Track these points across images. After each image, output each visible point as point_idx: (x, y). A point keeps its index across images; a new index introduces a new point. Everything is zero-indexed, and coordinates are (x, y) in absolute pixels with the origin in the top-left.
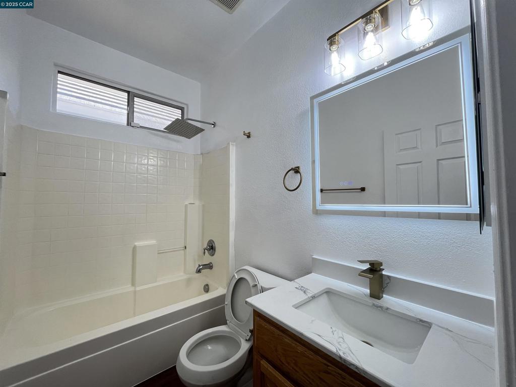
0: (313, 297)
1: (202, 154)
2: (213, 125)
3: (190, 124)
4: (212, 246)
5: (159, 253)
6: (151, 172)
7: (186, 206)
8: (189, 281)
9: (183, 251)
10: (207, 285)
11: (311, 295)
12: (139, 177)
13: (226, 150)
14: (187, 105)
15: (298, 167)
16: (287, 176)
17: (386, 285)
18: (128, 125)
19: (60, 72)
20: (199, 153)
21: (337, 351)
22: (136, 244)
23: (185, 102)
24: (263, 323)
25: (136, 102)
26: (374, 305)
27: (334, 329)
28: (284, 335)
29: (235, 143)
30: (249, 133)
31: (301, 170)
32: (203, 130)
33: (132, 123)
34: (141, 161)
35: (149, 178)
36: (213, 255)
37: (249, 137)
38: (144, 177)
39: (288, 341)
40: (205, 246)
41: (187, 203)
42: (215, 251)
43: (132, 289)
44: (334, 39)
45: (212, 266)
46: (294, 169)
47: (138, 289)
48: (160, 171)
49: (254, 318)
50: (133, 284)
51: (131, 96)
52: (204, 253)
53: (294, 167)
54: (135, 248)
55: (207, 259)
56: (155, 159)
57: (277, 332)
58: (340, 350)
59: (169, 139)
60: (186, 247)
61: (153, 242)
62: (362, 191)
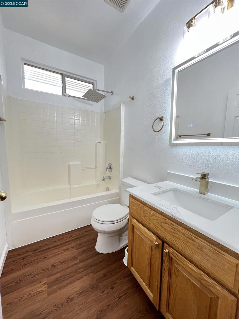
0: (164, 192)
1: (105, 112)
2: (112, 93)
3: (98, 93)
4: (111, 167)
5: (82, 169)
6: (76, 123)
7: (96, 143)
8: (98, 185)
9: (95, 169)
10: (108, 188)
11: (163, 190)
12: (70, 126)
13: (119, 109)
14: (96, 81)
15: (162, 117)
16: (155, 123)
17: (210, 187)
18: (63, 95)
19: (25, 64)
20: (104, 112)
21: (171, 212)
22: (70, 163)
23: (95, 79)
24: (134, 201)
25: (67, 80)
26: (200, 197)
27: (172, 204)
28: (145, 206)
29: (124, 104)
30: (133, 97)
31: (164, 119)
32: (105, 96)
33: (65, 94)
34: (71, 117)
35: (75, 127)
36: (111, 172)
37: (133, 99)
38: (73, 126)
39: (146, 209)
40: (107, 166)
41: (96, 142)
42: (112, 169)
43: (69, 186)
44: (191, 22)
45: (110, 178)
46: (160, 118)
47: (72, 187)
48: (81, 123)
49: (130, 199)
50: (69, 184)
51: (64, 76)
52: (106, 170)
53: (159, 117)
54: (69, 165)
55: (108, 174)
56: (78, 116)
57: (141, 205)
58: (173, 212)
59: (87, 103)
60: (96, 167)
61: (79, 163)
62: (208, 135)
